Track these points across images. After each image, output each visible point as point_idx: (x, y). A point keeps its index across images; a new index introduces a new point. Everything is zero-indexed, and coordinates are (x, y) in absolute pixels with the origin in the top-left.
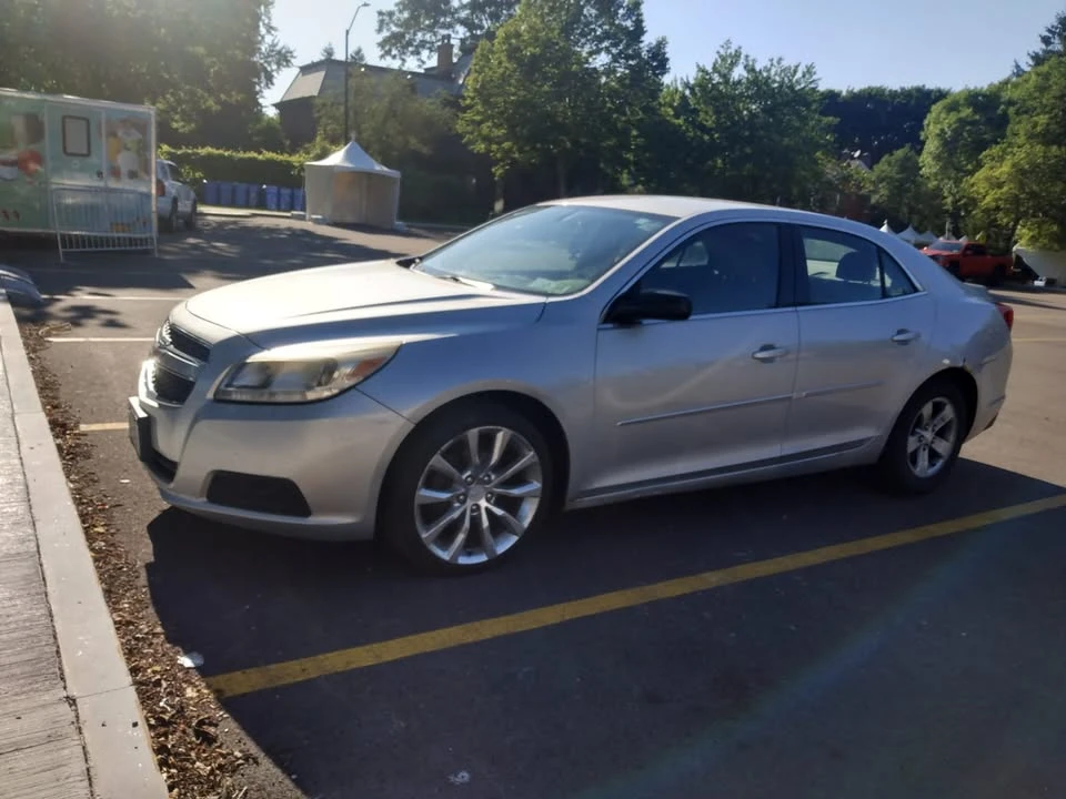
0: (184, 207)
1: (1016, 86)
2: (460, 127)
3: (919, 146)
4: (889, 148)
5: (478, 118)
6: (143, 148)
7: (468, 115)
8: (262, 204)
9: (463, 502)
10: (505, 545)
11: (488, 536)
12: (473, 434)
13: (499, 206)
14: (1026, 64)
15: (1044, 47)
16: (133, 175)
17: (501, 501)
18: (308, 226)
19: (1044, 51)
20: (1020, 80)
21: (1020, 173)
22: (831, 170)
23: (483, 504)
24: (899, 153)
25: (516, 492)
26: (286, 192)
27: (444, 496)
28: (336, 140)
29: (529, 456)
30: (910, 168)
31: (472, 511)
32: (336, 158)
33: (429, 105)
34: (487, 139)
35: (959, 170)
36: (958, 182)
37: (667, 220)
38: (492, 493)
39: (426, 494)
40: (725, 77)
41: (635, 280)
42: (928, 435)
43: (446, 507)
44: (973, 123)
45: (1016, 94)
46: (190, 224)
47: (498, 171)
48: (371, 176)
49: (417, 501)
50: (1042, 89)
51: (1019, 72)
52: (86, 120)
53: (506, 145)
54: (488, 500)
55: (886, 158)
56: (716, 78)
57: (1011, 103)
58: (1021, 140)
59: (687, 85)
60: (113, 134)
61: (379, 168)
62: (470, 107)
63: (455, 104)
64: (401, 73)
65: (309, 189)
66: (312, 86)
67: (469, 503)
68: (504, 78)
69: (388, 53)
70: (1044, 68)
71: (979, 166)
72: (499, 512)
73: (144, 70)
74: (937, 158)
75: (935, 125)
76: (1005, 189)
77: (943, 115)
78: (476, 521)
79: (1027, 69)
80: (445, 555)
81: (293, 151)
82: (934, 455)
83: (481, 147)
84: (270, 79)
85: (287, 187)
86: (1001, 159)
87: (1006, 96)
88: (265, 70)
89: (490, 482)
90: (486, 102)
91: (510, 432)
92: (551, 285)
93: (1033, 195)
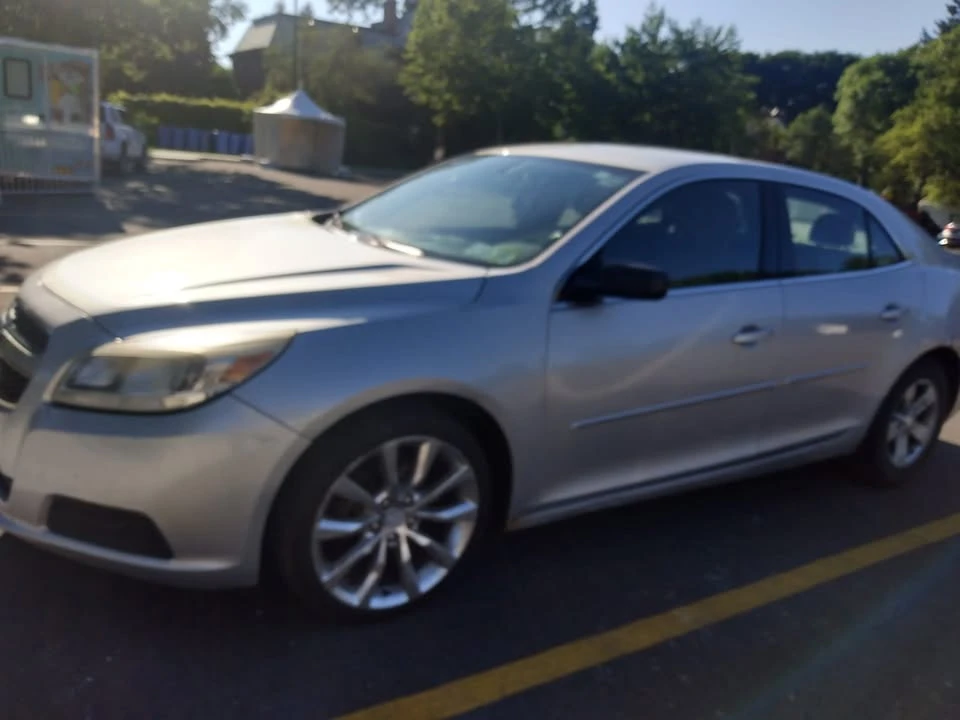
0: (134, 150)
1: (924, 51)
2: (403, 78)
3: (832, 106)
4: (804, 107)
5: (420, 71)
6: (85, 92)
7: (411, 68)
8: (213, 148)
9: (376, 531)
10: (430, 580)
11: (409, 571)
12: (390, 447)
13: (439, 153)
14: (934, 32)
15: (949, 15)
16: (75, 118)
17: (426, 527)
18: (256, 170)
19: (951, 20)
20: (928, 46)
21: (930, 133)
22: (751, 126)
23: (403, 531)
24: (813, 113)
25: (446, 515)
26: (236, 138)
27: (352, 527)
28: (284, 89)
29: (462, 470)
30: (824, 127)
31: (389, 540)
32: (283, 106)
33: (373, 56)
34: (428, 91)
35: (869, 128)
36: (870, 140)
37: (631, 174)
38: (416, 518)
39: (329, 526)
40: (654, 37)
41: (596, 248)
42: (908, 420)
43: (355, 539)
44: (885, 86)
45: (924, 60)
46: (140, 168)
47: (439, 121)
48: (317, 124)
49: (316, 537)
50: (951, 54)
51: (927, 39)
52: (28, 63)
53: (447, 96)
54: (410, 526)
55: (800, 117)
56: (645, 39)
57: (919, 67)
58: (931, 101)
59: (617, 44)
60: (55, 77)
61: (325, 116)
62: (411, 61)
63: (398, 56)
64: (347, 27)
65: (257, 136)
66: (264, 38)
67: (385, 532)
68: (445, 34)
69: (336, 8)
70: (951, 36)
71: (890, 125)
72: (423, 541)
73: (101, 18)
74: (850, 117)
75: (849, 87)
76: (915, 148)
77: (856, 77)
78: (393, 554)
79: (934, 36)
80: (353, 599)
81: (243, 98)
82: (913, 441)
83: (422, 98)
84: (224, 30)
85: (237, 133)
86: (912, 119)
87: (915, 60)
88: (219, 22)
89: (412, 503)
90: (427, 56)
91: (438, 443)
92: (492, 252)
93: (941, 154)
